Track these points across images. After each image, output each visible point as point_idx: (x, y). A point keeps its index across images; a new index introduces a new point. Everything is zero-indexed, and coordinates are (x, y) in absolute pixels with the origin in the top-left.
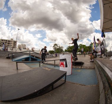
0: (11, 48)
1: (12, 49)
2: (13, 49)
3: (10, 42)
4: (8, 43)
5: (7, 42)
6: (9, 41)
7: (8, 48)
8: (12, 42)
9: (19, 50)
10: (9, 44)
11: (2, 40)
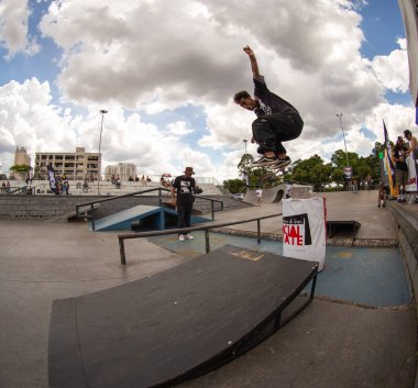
0: (82, 182)
1: (86, 186)
2: (89, 183)
3: (75, 162)
4: (67, 165)
5: (64, 161)
6: (67, 158)
7: (70, 182)
8: (80, 160)
9: (114, 186)
10: (69, 169)
11: (44, 157)
